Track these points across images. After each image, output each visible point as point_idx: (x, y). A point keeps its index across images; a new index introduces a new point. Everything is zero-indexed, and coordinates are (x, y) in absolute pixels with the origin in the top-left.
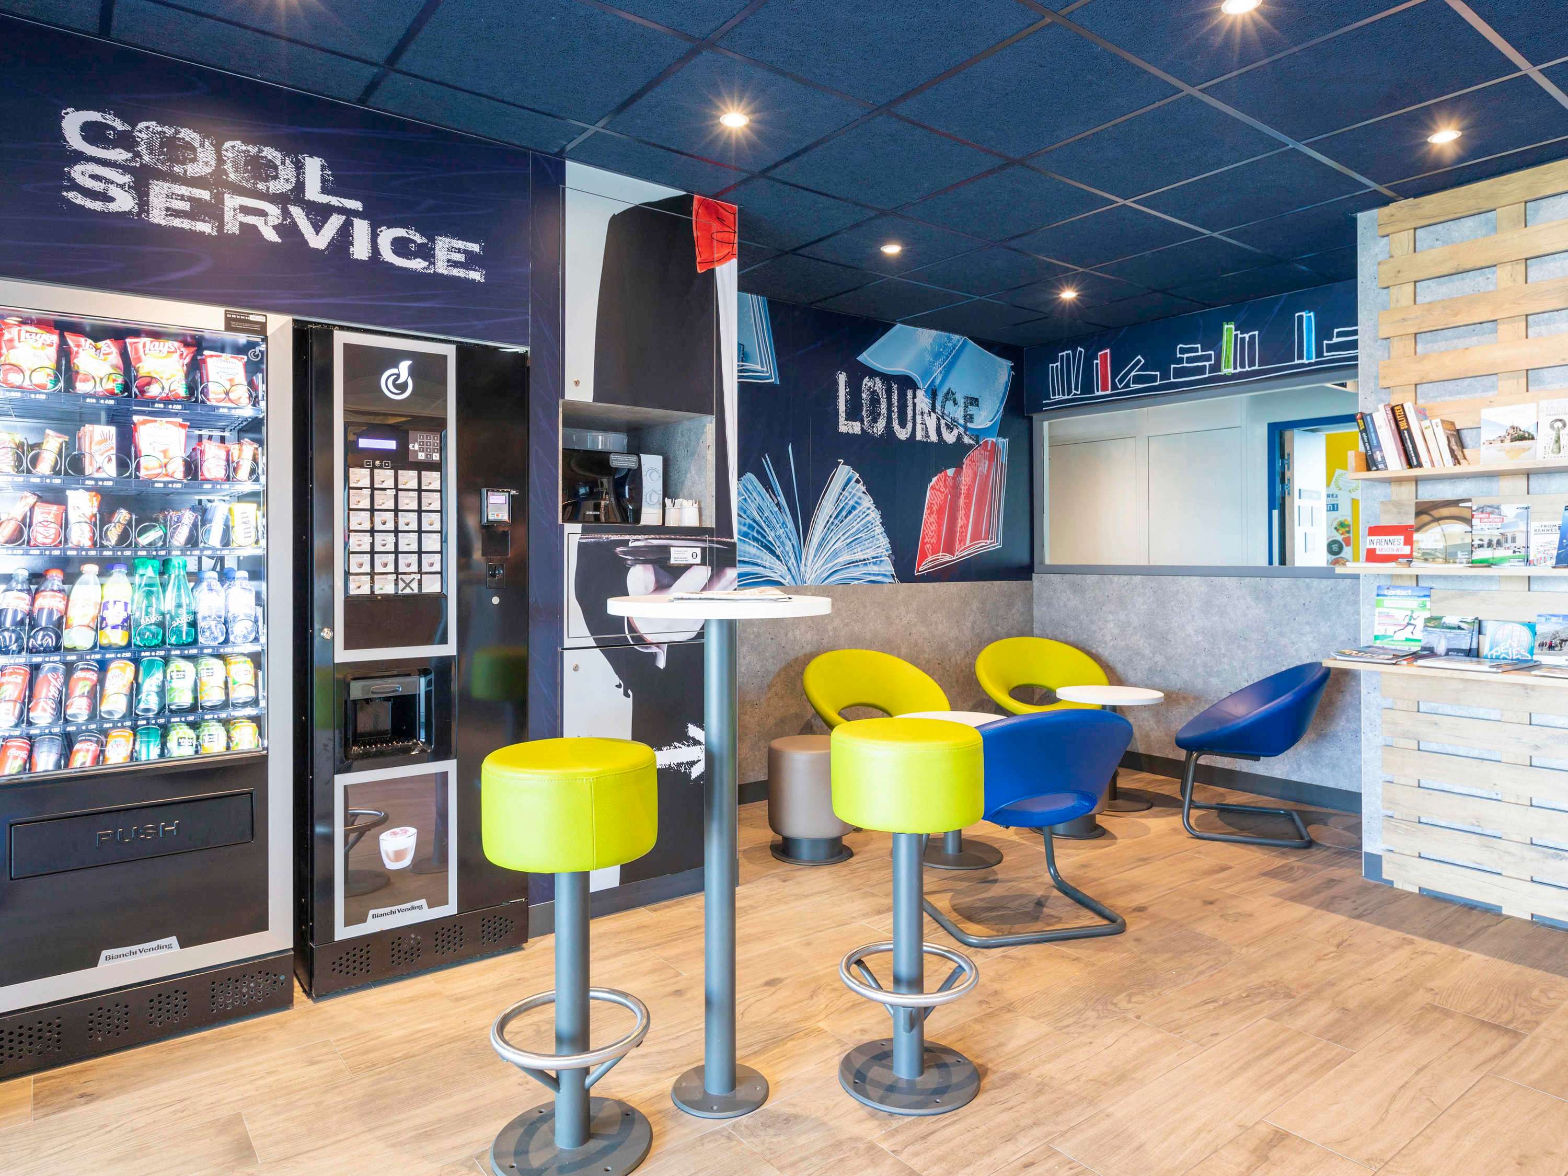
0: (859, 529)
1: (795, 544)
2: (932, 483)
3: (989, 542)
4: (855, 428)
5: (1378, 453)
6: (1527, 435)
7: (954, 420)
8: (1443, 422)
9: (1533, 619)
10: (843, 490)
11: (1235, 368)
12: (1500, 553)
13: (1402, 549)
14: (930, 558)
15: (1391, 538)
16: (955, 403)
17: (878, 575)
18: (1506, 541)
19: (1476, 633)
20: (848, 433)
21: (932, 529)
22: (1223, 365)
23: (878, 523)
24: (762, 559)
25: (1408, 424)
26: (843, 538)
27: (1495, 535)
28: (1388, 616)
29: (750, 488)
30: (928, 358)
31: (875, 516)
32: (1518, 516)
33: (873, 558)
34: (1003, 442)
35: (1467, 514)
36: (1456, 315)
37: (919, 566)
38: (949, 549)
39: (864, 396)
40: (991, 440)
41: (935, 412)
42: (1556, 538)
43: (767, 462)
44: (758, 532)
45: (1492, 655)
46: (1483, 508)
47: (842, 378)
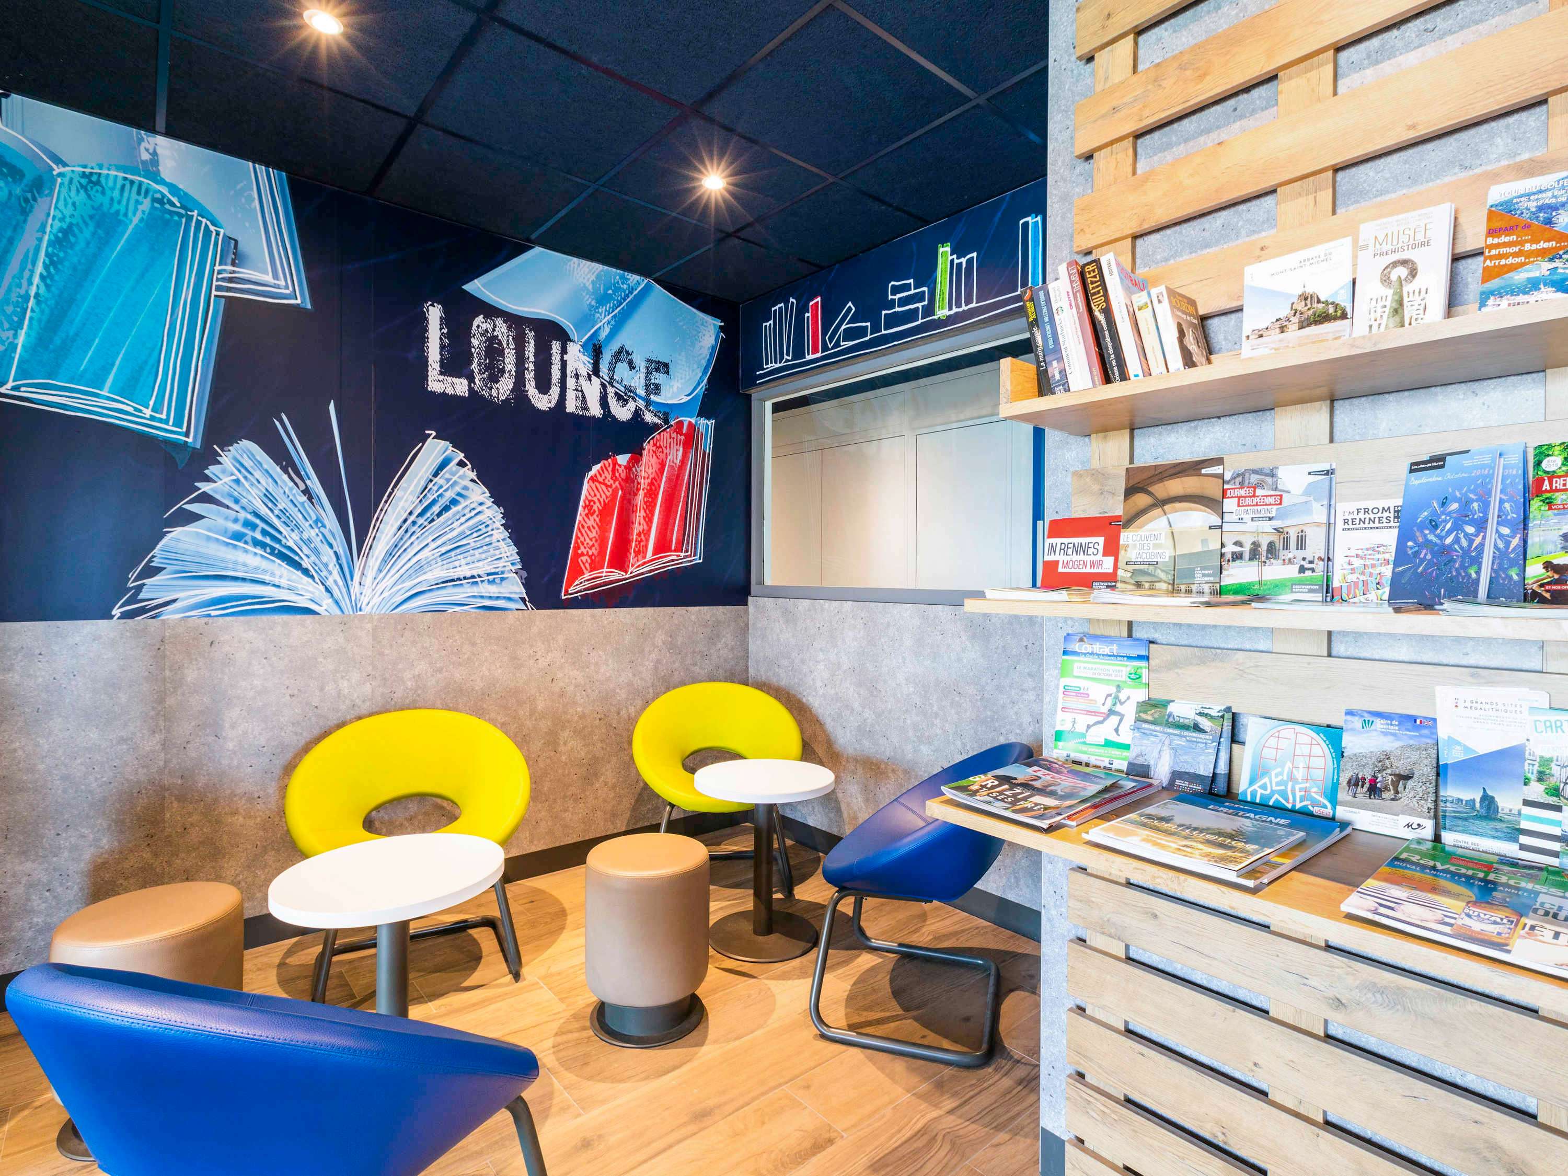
0: (463, 532)
1: (341, 552)
2: (591, 473)
3: (682, 554)
4: (460, 387)
5: (1055, 363)
6: (1331, 310)
7: (629, 389)
8: (1171, 293)
9: (1337, 719)
10: (436, 475)
11: (950, 309)
12: (1275, 571)
13: (1100, 563)
14: (587, 576)
15: (1083, 540)
16: (632, 366)
17: (498, 598)
18: (1286, 547)
19: (1225, 741)
20: (444, 394)
21: (591, 535)
22: (937, 305)
23: (498, 524)
24: (273, 574)
25: (1107, 300)
26: (433, 545)
27: (1264, 532)
28: (1081, 694)
29: (248, 463)
30: (589, 300)
31: (493, 515)
32: (1309, 490)
33: (488, 574)
34: (706, 425)
35: (1212, 489)
36: (1202, 77)
37: (569, 586)
38: (619, 561)
39: (475, 342)
40: (686, 420)
41: (598, 376)
42: (1389, 537)
43: (285, 427)
44: (264, 533)
45: (1254, 794)
46: (1242, 475)
47: (434, 314)
